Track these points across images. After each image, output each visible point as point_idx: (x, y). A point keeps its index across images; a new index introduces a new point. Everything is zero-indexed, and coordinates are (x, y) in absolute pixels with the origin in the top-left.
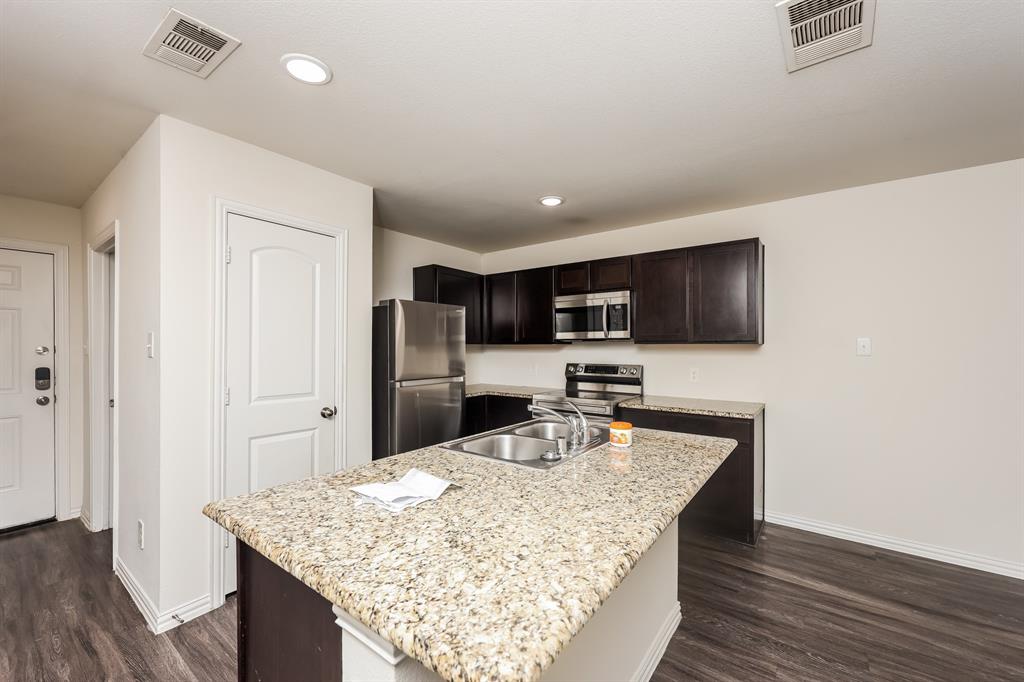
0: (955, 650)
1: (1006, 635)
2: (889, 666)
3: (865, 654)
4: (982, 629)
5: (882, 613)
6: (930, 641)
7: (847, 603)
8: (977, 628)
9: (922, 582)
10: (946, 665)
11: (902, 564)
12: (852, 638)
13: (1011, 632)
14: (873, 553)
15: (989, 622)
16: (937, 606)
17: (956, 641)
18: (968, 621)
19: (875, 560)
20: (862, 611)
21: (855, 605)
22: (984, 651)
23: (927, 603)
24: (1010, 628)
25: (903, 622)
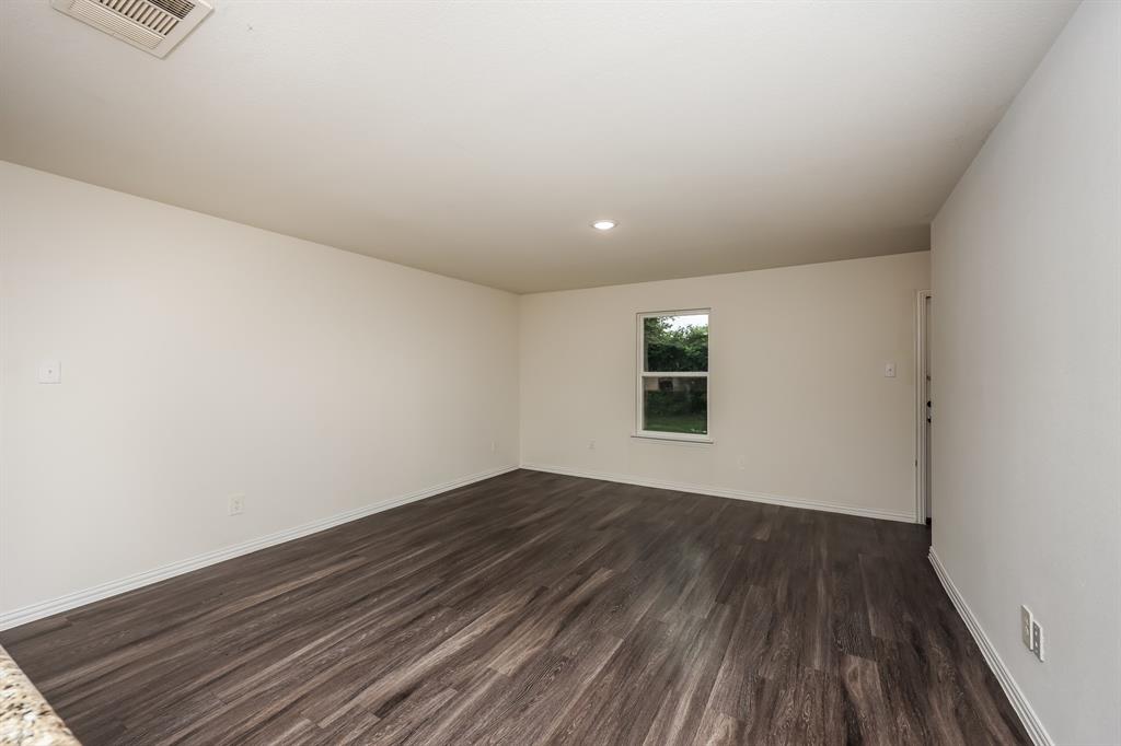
0: (189, 650)
1: (214, 614)
2: (144, 708)
3: (115, 719)
4: (198, 620)
5: (110, 669)
6: (166, 659)
7: (64, 689)
8: (194, 622)
9: (132, 616)
10: (188, 667)
11: (102, 612)
12: (91, 717)
13: (216, 609)
14: (64, 620)
15: (200, 612)
16: (157, 627)
17: (184, 644)
18: (185, 623)
19: (70, 625)
20: (88, 683)
21: (74, 684)
22: (206, 636)
23: (146, 631)
24: (214, 607)
25: (136, 661)
